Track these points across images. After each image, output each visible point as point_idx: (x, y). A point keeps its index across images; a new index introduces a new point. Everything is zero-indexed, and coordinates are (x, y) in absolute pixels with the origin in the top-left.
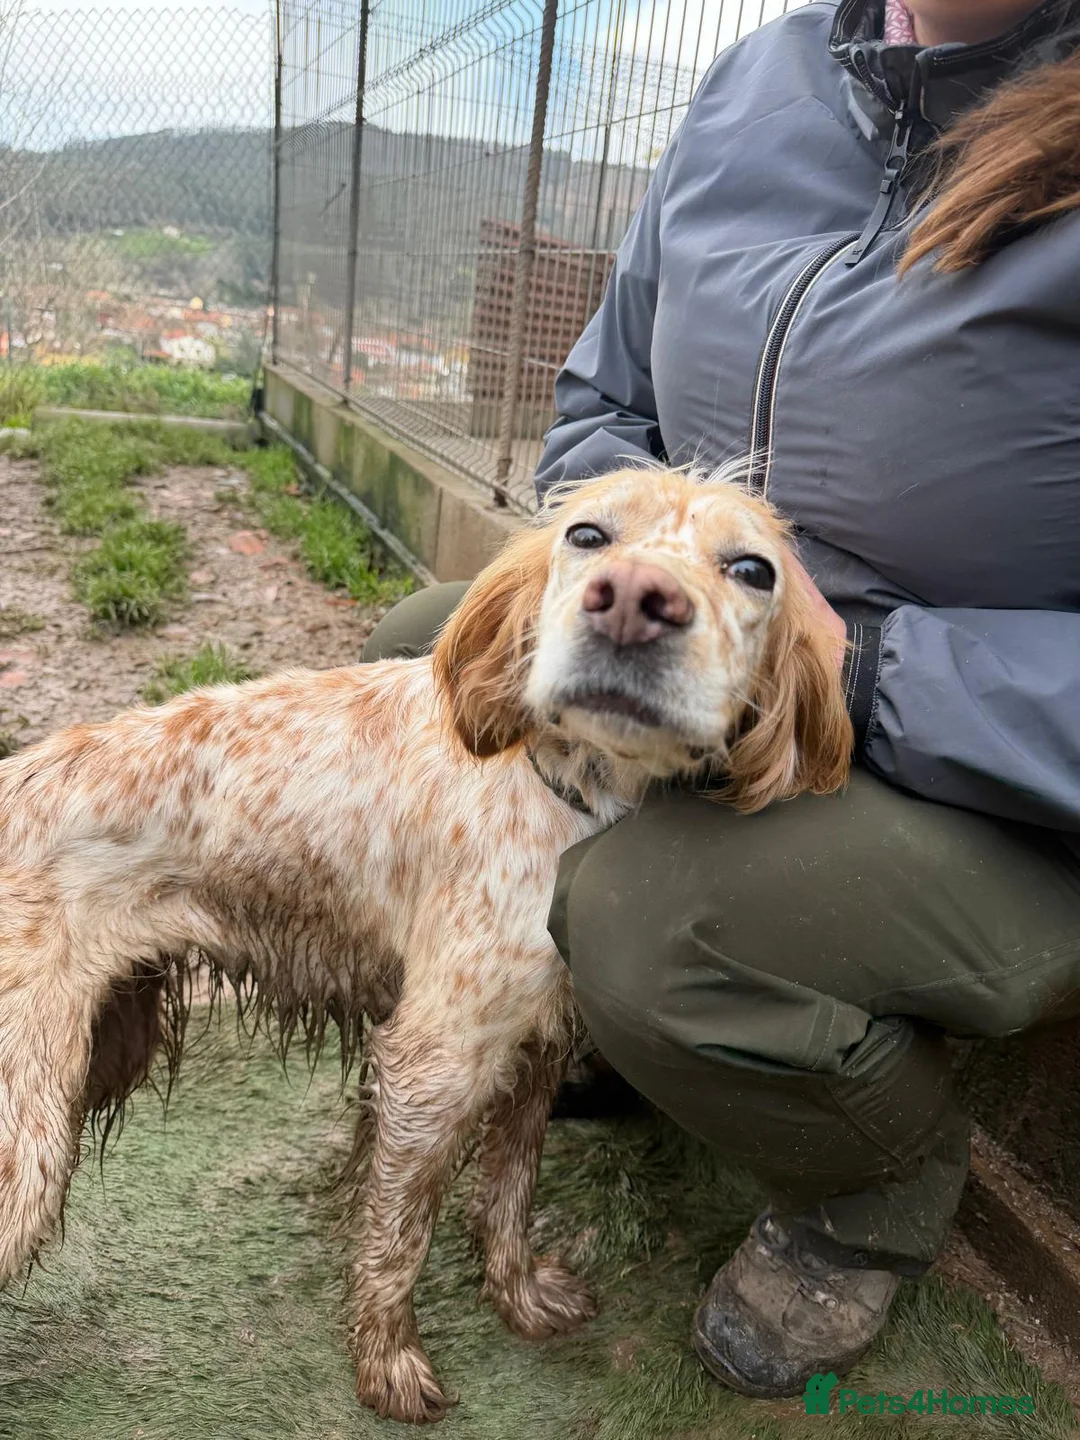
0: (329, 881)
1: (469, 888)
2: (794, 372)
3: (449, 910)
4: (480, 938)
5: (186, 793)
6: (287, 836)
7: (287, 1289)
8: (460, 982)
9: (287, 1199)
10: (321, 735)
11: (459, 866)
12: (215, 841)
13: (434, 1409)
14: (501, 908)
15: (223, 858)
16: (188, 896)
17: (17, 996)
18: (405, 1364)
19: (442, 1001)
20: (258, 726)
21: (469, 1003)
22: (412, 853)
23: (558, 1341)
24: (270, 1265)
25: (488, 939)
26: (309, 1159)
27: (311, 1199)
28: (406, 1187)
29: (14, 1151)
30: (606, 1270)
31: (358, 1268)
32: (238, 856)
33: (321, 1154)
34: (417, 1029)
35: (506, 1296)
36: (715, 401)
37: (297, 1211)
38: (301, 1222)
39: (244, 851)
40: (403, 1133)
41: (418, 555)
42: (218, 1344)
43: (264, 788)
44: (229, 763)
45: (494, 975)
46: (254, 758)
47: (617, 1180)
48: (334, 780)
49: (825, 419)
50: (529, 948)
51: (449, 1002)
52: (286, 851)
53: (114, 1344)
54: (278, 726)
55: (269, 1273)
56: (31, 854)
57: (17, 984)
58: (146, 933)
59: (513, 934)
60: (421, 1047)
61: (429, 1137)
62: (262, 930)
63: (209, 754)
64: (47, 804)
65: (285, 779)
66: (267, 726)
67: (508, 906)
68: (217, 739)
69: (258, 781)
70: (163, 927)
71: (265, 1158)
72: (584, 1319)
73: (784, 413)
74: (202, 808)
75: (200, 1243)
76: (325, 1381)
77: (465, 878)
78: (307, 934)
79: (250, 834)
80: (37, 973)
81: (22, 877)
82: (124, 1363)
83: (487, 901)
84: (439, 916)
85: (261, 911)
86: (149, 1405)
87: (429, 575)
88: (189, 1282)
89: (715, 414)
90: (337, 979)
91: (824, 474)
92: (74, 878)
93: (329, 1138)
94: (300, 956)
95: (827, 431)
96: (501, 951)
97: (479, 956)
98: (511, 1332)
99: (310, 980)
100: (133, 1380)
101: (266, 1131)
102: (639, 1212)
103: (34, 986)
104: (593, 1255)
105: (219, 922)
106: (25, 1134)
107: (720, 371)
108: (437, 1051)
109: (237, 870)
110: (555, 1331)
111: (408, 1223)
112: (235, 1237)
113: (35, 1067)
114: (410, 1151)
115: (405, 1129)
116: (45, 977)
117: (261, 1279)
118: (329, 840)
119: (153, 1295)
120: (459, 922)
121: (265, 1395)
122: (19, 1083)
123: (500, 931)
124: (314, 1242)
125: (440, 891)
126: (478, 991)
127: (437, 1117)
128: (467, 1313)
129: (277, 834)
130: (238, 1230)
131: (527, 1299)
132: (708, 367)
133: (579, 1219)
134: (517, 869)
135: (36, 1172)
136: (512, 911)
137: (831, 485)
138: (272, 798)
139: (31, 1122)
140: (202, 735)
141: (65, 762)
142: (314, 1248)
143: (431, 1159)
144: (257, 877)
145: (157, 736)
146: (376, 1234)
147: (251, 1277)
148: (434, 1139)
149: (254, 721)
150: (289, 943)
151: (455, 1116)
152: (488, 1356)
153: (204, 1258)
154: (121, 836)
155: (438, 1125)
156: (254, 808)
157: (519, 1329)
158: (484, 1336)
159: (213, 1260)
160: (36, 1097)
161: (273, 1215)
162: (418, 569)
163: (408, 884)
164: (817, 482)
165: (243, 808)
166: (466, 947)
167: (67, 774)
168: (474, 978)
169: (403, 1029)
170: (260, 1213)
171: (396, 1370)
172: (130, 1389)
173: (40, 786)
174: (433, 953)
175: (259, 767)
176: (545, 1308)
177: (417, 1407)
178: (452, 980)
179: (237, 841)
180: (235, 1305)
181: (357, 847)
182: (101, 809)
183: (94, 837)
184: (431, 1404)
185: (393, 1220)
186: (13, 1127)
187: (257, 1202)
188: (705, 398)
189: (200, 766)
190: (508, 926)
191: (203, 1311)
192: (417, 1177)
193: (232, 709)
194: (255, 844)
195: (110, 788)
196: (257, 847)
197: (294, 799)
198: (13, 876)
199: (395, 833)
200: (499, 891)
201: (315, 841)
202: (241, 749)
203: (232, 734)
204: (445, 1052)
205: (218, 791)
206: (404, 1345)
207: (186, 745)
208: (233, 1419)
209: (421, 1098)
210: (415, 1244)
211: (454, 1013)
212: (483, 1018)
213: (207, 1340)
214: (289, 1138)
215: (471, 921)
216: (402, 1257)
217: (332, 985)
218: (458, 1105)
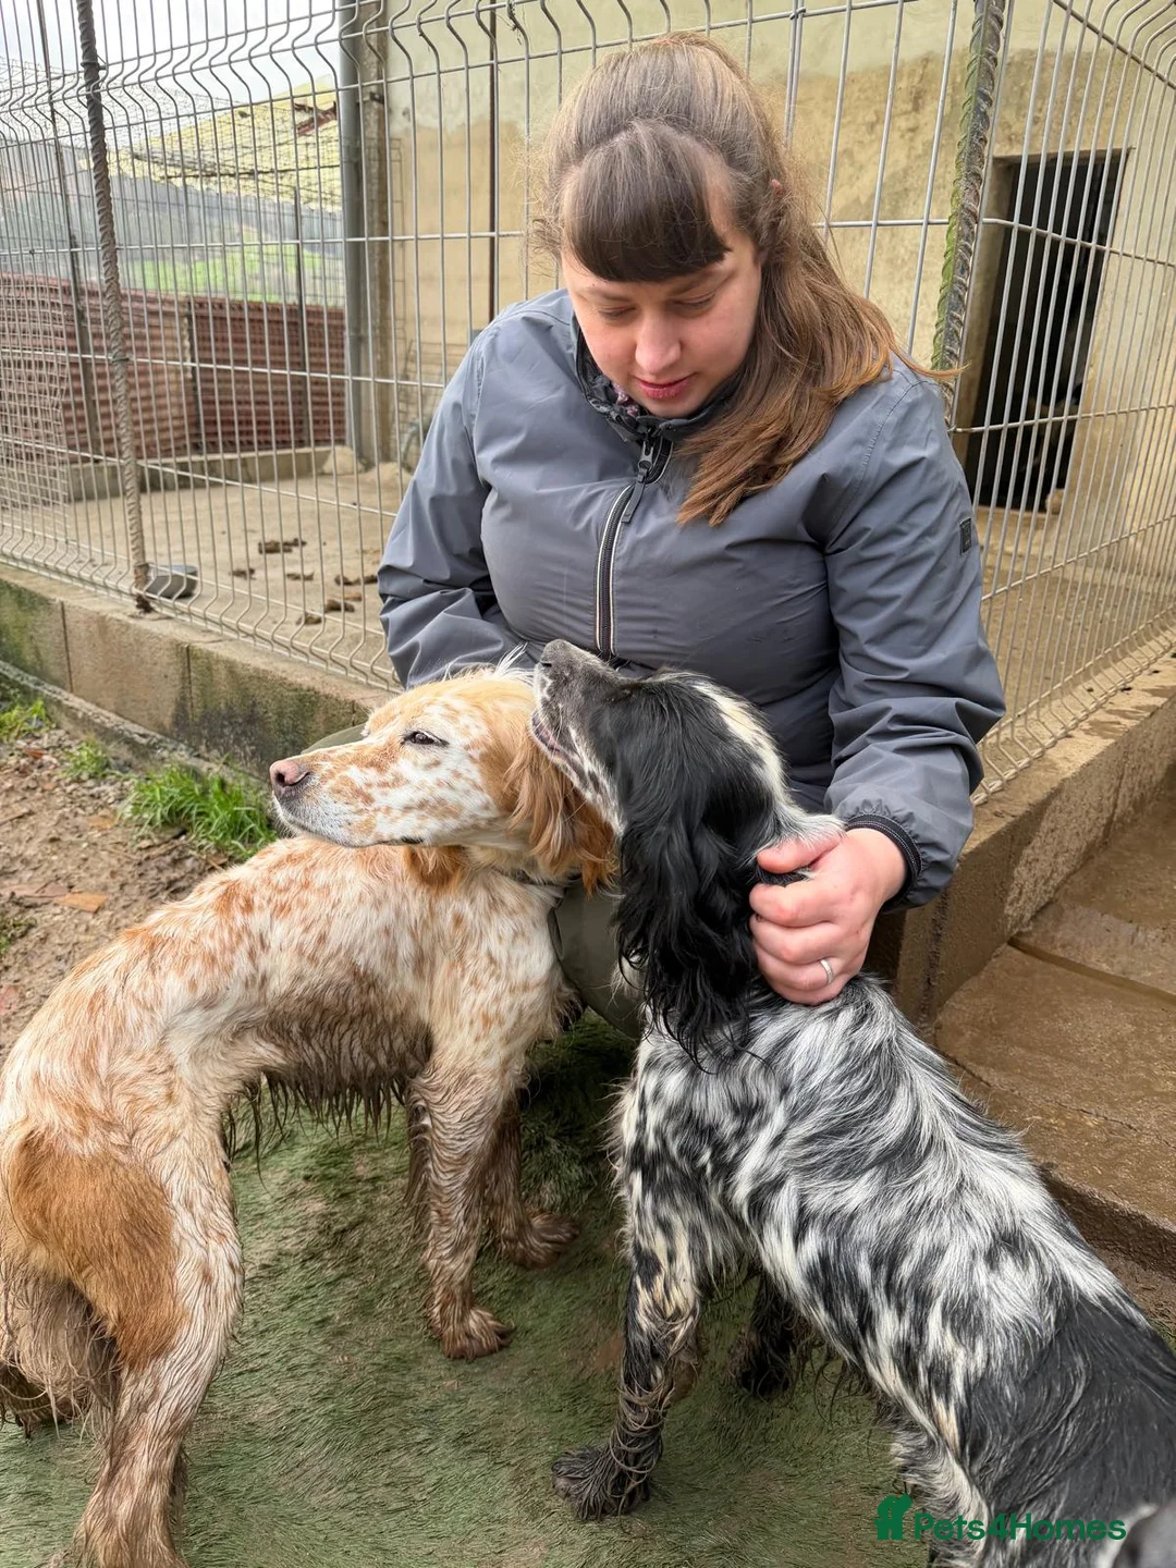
0: (372, 985)
1: (475, 956)
2: (624, 574)
3: (463, 976)
4: (494, 987)
5: (252, 955)
6: (339, 964)
7: (351, 1318)
8: (487, 1021)
9: (308, 1264)
10: (342, 883)
11: (464, 944)
12: (279, 984)
13: (505, 1337)
14: (505, 960)
15: (287, 995)
16: (254, 1034)
17: (177, 1146)
18: (475, 1317)
19: (470, 1041)
20: (287, 889)
21: (496, 1033)
22: (426, 946)
23: (563, 1260)
24: (326, 1310)
25: (501, 985)
26: (303, 1230)
27: (327, 1255)
28: (465, 1184)
29: (207, 1261)
30: (572, 1203)
31: (433, 1262)
32: (299, 990)
33: (313, 1223)
34: (453, 1068)
35: (521, 1246)
36: (564, 589)
37: (321, 1268)
38: (330, 1273)
39: (305, 983)
40: (459, 1144)
41: (43, 675)
42: (322, 1374)
43: (315, 932)
44: (276, 923)
45: (511, 1007)
46: (297, 914)
47: (547, 1144)
48: (364, 912)
49: (653, 600)
50: (532, 982)
51: (477, 1039)
52: (340, 974)
53: (234, 1417)
54: (306, 885)
55: (330, 1314)
56: (148, 1039)
57: (174, 1137)
58: (233, 1072)
59: (518, 975)
60: (460, 1078)
61: (479, 1140)
62: (313, 1041)
63: (258, 921)
64: (149, 994)
65: (329, 922)
66: (294, 889)
67: (509, 959)
68: (261, 908)
69: (307, 930)
70: (244, 1063)
71: (264, 1246)
72: (575, 1237)
73: (621, 597)
74: (264, 962)
75: (256, 1323)
76: (417, 1359)
77: (470, 950)
78: (349, 1034)
79: (309, 970)
80: (183, 1124)
81: (149, 1055)
82: (253, 1424)
83: (492, 960)
84: (455, 985)
85: (313, 1026)
86: (295, 1436)
87: (65, 694)
88: (266, 1351)
89: (564, 598)
90: (376, 1060)
91: (655, 632)
92: (180, 1048)
93: (310, 1210)
94: (345, 1050)
95: (654, 607)
96: (512, 991)
97: (497, 999)
98: (528, 1270)
99: (355, 1067)
100: (269, 1428)
101: (250, 1229)
102: (574, 1157)
103: (186, 1134)
104: (559, 1197)
105: (278, 1046)
106: (213, 1244)
107: (566, 571)
108: (473, 1077)
109: (299, 1000)
110: (559, 1254)
111: (469, 1210)
112: (282, 1306)
113: (204, 1192)
114: (466, 1154)
115: (461, 1140)
116: (190, 1126)
117: (324, 1322)
118: (370, 958)
119: (240, 1374)
120: (474, 982)
121: (381, 1386)
122: (198, 1208)
123: (508, 978)
124: (348, 1281)
125: (453, 966)
126: (501, 1023)
127: (482, 1121)
128: (490, 1273)
129: (331, 964)
130: (282, 1301)
131: (534, 1242)
132: (555, 568)
133: (536, 1180)
134: (507, 931)
135: (227, 1269)
136: (514, 962)
137: (660, 638)
138: (322, 939)
139: (214, 1234)
140: (248, 907)
141: (145, 960)
142: (351, 1285)
143: (479, 1156)
144: (315, 1002)
145: (211, 920)
146: (444, 1229)
147: (317, 1323)
148: (482, 1139)
149: (282, 885)
150: (336, 1043)
151: (493, 1117)
152: (520, 1291)
153: (267, 1330)
154: (209, 1003)
155: (485, 1126)
156: (310, 950)
157: (535, 1264)
158: (510, 1281)
159: (276, 1328)
160: (212, 1214)
161: (303, 1278)
162: (47, 690)
163: (427, 968)
164: (651, 637)
165: (300, 951)
166: (485, 996)
167: (153, 968)
168: (497, 1014)
169: (442, 1071)
170: (293, 1279)
171: (472, 1324)
172: (272, 1435)
173: (136, 984)
174: (454, 1010)
175: (305, 919)
176: (548, 1242)
177: (494, 1341)
178: (478, 1024)
179: (299, 978)
180: (316, 1345)
181: (391, 956)
182: (193, 985)
183: (188, 1010)
184: (502, 1335)
185: (458, 1213)
186: (202, 1242)
187: (283, 1277)
188: (556, 588)
189: (255, 931)
190: (513, 972)
191: (295, 1361)
192: (472, 1172)
193: (258, 883)
194: (314, 976)
195: (196, 968)
196: (316, 978)
197: (339, 935)
198: (142, 1058)
199: (413, 935)
200: (500, 951)
201: (361, 961)
202: (283, 909)
203: (270, 901)
204: (479, 1076)
205: (274, 946)
206: (472, 1306)
207: (239, 919)
208: (367, 1411)
209: (470, 1113)
210: (474, 1225)
211: (483, 1045)
212: (508, 1040)
213: (310, 1378)
214: (275, 1224)
215: (484, 978)
216: (467, 1238)
217: (372, 1065)
218: (495, 1107)
